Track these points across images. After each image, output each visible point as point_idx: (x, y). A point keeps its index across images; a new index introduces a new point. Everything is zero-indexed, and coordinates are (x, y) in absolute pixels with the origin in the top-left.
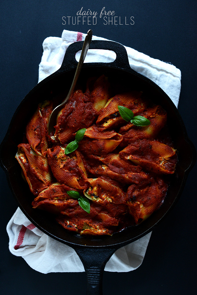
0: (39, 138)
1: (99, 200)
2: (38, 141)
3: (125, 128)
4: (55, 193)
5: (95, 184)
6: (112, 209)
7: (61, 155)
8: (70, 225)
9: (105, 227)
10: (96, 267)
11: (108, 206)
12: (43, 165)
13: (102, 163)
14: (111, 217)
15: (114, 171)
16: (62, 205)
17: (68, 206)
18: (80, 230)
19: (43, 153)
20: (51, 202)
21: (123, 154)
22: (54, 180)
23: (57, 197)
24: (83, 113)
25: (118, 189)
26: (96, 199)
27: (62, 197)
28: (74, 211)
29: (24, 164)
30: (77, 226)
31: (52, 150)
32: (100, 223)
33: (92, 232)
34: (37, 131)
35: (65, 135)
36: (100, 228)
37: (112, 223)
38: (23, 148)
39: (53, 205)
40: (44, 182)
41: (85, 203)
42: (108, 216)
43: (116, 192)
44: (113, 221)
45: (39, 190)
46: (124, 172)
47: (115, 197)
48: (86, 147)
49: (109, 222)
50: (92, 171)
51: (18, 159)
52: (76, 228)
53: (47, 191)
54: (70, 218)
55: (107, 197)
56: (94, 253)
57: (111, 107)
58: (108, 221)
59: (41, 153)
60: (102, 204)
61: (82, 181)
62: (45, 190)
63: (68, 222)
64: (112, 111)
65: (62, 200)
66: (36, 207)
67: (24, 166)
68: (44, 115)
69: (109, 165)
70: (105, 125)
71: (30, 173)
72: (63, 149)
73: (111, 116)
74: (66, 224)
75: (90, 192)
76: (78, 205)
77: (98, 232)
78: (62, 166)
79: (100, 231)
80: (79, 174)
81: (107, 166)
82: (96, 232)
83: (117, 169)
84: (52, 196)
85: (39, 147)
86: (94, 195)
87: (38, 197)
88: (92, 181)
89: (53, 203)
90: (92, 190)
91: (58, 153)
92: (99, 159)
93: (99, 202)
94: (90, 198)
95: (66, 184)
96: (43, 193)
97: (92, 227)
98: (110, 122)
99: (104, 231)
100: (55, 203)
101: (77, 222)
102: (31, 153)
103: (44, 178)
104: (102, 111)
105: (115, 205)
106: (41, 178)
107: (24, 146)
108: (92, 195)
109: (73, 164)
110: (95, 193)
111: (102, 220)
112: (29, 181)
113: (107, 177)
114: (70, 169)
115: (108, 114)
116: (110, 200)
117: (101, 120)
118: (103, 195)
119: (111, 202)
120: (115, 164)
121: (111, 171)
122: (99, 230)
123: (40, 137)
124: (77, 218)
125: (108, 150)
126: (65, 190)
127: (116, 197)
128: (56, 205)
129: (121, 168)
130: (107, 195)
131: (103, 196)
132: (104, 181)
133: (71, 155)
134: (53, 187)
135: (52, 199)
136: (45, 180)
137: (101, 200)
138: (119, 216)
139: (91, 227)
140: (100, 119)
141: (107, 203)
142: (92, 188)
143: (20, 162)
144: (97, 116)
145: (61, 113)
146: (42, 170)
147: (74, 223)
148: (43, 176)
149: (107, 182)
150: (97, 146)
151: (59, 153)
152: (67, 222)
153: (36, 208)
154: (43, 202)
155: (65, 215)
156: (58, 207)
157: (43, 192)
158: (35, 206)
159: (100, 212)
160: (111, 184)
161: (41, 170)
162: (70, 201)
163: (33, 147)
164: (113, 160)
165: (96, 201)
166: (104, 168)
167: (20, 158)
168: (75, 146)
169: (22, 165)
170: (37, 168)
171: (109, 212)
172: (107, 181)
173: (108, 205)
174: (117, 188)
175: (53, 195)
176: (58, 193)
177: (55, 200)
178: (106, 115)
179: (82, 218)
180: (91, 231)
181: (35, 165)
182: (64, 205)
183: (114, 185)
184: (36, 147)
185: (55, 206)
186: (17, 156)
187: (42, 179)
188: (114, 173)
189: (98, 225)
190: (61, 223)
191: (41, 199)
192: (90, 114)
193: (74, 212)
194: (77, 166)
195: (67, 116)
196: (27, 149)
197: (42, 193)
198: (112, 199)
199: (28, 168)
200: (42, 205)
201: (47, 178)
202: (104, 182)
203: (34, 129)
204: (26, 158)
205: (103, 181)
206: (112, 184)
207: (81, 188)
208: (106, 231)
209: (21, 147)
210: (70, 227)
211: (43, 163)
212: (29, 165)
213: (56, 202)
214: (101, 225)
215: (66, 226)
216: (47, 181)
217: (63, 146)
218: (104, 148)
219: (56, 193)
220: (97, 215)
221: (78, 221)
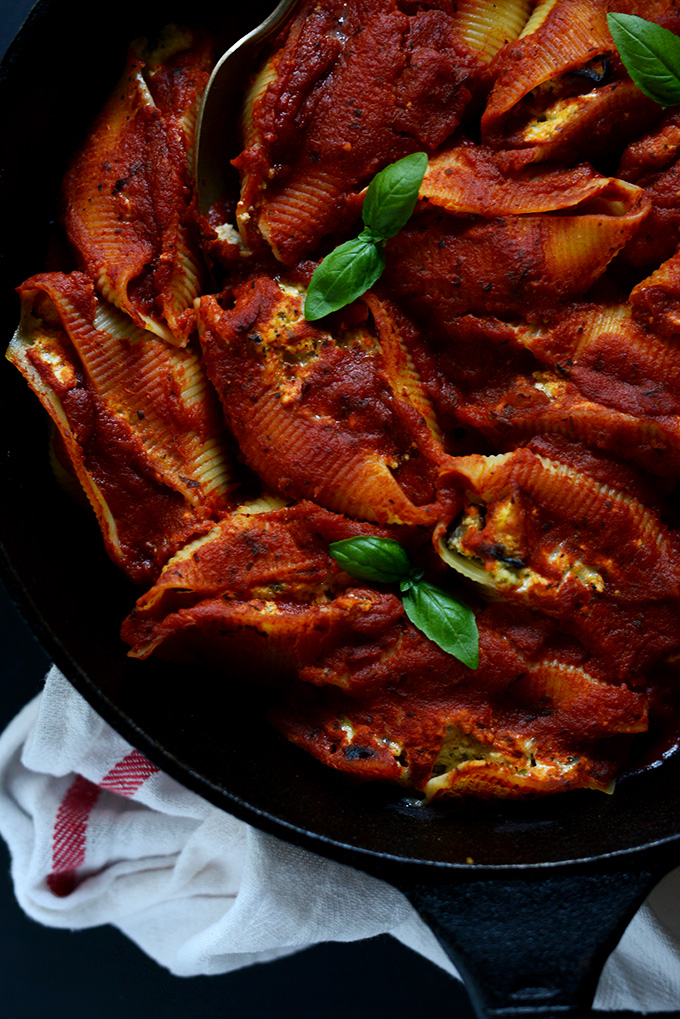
0: (145, 236)
1: (529, 581)
2: (141, 251)
3: (653, 146)
4: (257, 557)
5: (501, 488)
6: (607, 631)
7: (281, 324)
8: (362, 747)
9: (569, 743)
10: (545, 993)
11: (584, 616)
12: (175, 391)
13: (532, 364)
14: (601, 680)
15: (609, 405)
16: (306, 626)
17: (345, 634)
18: (422, 773)
19: (173, 322)
20: (241, 611)
21: (655, 300)
22: (243, 483)
23: (270, 582)
24: (400, 71)
25: (637, 511)
26: (512, 579)
27: (301, 581)
28: (377, 658)
29: (61, 393)
30: (406, 746)
31: (227, 304)
32: (543, 721)
33: (500, 782)
34: (132, 193)
35: (301, 204)
36: (543, 753)
37: (615, 721)
38: (53, 300)
39: (254, 630)
40: (188, 493)
41: (443, 608)
42: (586, 676)
43: (627, 528)
44: (616, 707)
45: (159, 544)
46: (669, 404)
47: (620, 562)
48: (430, 267)
49: (596, 711)
50: (473, 413)
51: (24, 364)
52: (396, 758)
53: (210, 548)
54: (353, 704)
55: (577, 564)
56: (524, 905)
57: (564, 31)
58: (590, 710)
59: (163, 322)
60: (549, 603)
61: (414, 472)
62: (196, 546)
63: (349, 732)
64: (574, 50)
65: (305, 600)
66: (152, 647)
67: (65, 408)
68: (167, 102)
69: (576, 371)
70: (538, 132)
71: (103, 447)
72: (292, 292)
73: (571, 83)
74: (337, 741)
75: (476, 539)
76: (403, 620)
77: (533, 779)
78: (291, 392)
79: (543, 769)
80: (395, 434)
81: (565, 376)
82: (519, 779)
83: (627, 392)
84: (243, 576)
85: (148, 285)
86: (500, 554)
87: (158, 590)
88: (481, 468)
89: (253, 616)
90: (483, 525)
91: (262, 316)
92: (511, 337)
93: (531, 593)
94: (476, 576)
95: (327, 501)
96: (187, 564)
97: (497, 749)
98: (561, 117)
99: (567, 769)
100: (266, 618)
101: (399, 722)
102: (102, 323)
103: (188, 472)
104: (511, 57)
105: (623, 605)
106: (170, 473)
107: (57, 286)
108: (484, 553)
109: (356, 375)
110: (508, 541)
111: (549, 701)
112: (96, 496)
113: (569, 437)
114: (341, 407)
115: (549, 70)
116: (591, 578)
117: (511, 101)
118: (550, 552)
119: (600, 587)
120: (610, 361)
121: (587, 405)
122: (540, 765)
123: (148, 226)
124: (400, 701)
125: (567, 276)
126: (318, 540)
127: (625, 557)
128: (267, 627)
129: (650, 386)
130: (573, 551)
131: (553, 558)
132: (553, 469)
133: (343, 324)
134: (246, 523)
135: (244, 596)
136: (194, 484)
137: (545, 582)
138: (650, 673)
139: (489, 746)
140: (505, 99)
141: (580, 596)
142: (486, 513)
143: (38, 384)
144: (483, 84)
145: (268, 78)
146: (174, 424)
147: (382, 734)
148: (181, 458)
149: (571, 473)
150: (501, 257)
151: (269, 315)
152: (338, 726)
153: (151, 657)
154: (188, 615)
155: (329, 690)
156: (285, 640)
157: (185, 555)
158: (146, 644)
159: (536, 655)
160: (596, 479)
161: (166, 423)
162: (351, 599)
163: (114, 286)
164: (594, 336)
165: (514, 587)
166: (549, 388)
167: (32, 359)
168: (366, 268)
169: (49, 400)
170: (141, 417)
171: (588, 654)
172: (571, 466)
173: (585, 608)
174: (632, 505)
175: (249, 568)
176: (277, 559)
177: (264, 599)
178: (543, 73)
179: (434, 696)
180: (491, 773)
181: (128, 396)
182: (317, 627)
183: (611, 487)
184: (133, 285)
185: (264, 634)
186: (17, 350)
187: (177, 481)
188: (611, 415)
189: (527, 736)
190: (302, 737)
191: (178, 599)
192: (444, 74)
193: (379, 668)
194: (381, 387)
195: (306, 90)
196: (72, 299)
197: (183, 565)
198: (602, 572)
199: (89, 417)
200: (183, 634)
201: (206, 471)
202: (553, 471)
203: (111, 183)
204: (71, 356)
205: (546, 463)
206: (603, 482)
207: (421, 513)
208: (580, 769)
209: (42, 294)
210: (364, 755)
211: (178, 380)
212: (90, 396)
213: (271, 609)
214: (548, 730)
215: (333, 750)
216: (207, 490)
217: (293, 279)
218: (540, 268)
219: (264, 557)
220: (523, 676)
221: (409, 716)
